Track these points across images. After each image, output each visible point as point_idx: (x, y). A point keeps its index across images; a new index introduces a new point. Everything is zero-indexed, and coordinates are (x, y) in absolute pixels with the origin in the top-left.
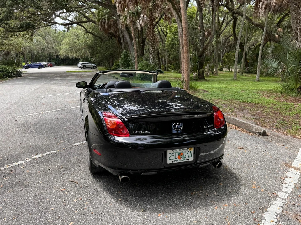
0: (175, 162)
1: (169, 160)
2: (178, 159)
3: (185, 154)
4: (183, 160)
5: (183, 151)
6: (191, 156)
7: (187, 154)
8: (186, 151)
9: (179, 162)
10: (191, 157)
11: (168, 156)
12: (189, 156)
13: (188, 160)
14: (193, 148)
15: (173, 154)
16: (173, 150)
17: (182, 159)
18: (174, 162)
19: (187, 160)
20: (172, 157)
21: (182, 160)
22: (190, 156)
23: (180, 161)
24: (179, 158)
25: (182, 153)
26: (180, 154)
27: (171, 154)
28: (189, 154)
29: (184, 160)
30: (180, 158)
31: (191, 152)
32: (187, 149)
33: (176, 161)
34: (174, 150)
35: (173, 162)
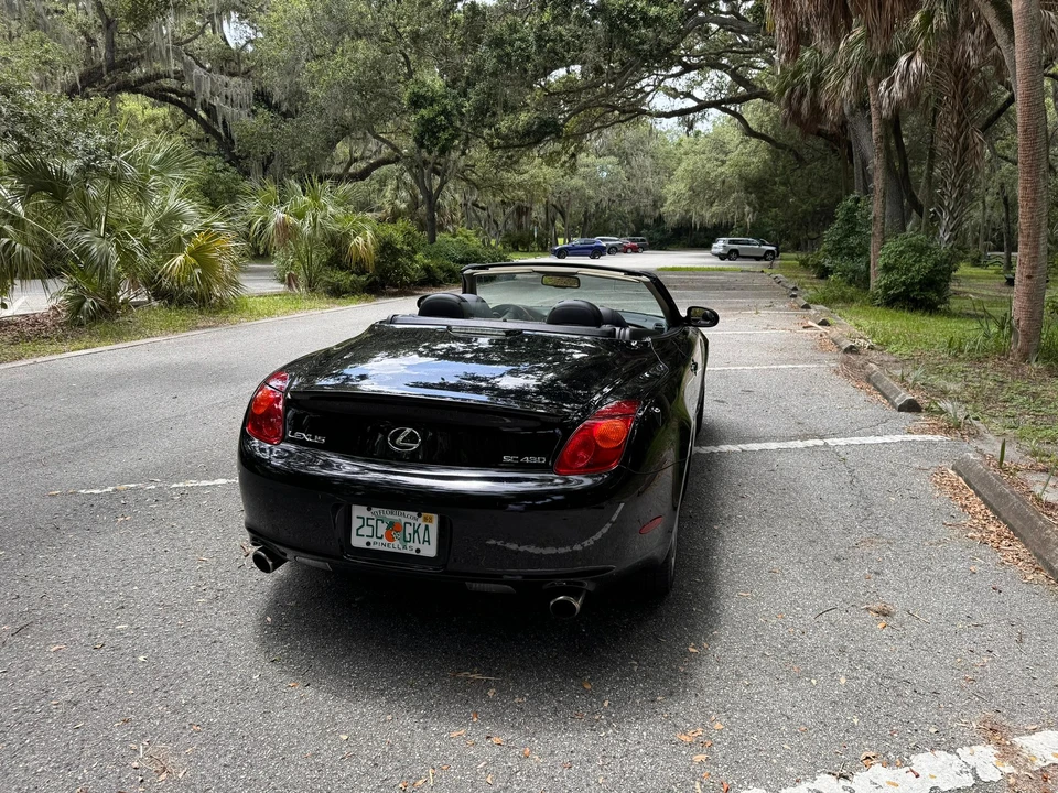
0: (376, 547)
1: (358, 535)
2: (384, 541)
3: (409, 530)
4: (401, 547)
5: (404, 520)
6: (428, 541)
7: (416, 531)
8: (412, 522)
9: (386, 549)
10: (426, 543)
11: (356, 523)
12: (422, 541)
13: (418, 551)
14: (435, 518)
15: (371, 522)
16: (369, 509)
17: (396, 543)
18: (372, 547)
19: (414, 553)
20: (366, 531)
21: (396, 546)
22: (424, 541)
23: (391, 550)
24: (391, 539)
25: (399, 524)
26: (392, 526)
27: (365, 522)
28: (421, 531)
29: (405, 547)
30: (393, 540)
31: (427, 527)
32: (415, 514)
33: (379, 545)
34: (374, 509)
35: (368, 544)
